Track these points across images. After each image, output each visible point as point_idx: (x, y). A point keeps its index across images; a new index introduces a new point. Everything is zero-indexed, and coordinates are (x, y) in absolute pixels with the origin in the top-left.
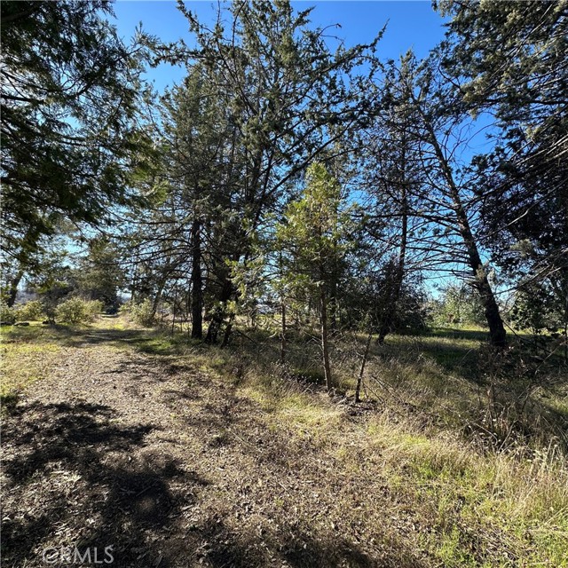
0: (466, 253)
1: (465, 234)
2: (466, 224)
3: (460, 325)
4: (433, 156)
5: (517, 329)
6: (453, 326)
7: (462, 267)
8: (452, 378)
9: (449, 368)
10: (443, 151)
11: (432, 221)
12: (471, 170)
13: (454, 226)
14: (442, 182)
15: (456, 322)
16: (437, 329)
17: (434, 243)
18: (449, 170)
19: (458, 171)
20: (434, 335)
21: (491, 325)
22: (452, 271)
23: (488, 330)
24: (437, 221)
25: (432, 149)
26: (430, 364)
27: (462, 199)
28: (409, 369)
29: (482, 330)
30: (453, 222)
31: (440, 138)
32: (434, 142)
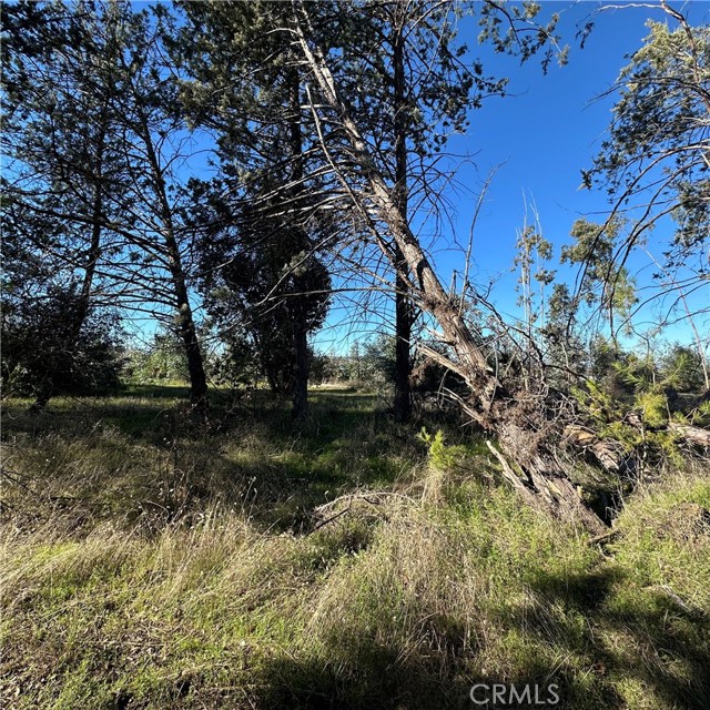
0: (172, 292)
1: (175, 269)
2: (177, 258)
3: (166, 380)
4: (143, 156)
5: (217, 383)
6: (157, 382)
7: (168, 310)
8: (138, 447)
9: (137, 436)
10: (157, 155)
11: (135, 243)
12: (186, 192)
13: (163, 257)
14: (152, 196)
15: (162, 376)
16: (136, 386)
17: (136, 273)
18: (161, 184)
19: (171, 188)
20: (128, 395)
21: (193, 380)
22: (152, 312)
23: (190, 385)
24: (140, 245)
25: (143, 146)
26: (109, 435)
27: (175, 225)
28: (78, 444)
29: (183, 386)
30: (161, 251)
31: (155, 138)
32: (147, 139)
